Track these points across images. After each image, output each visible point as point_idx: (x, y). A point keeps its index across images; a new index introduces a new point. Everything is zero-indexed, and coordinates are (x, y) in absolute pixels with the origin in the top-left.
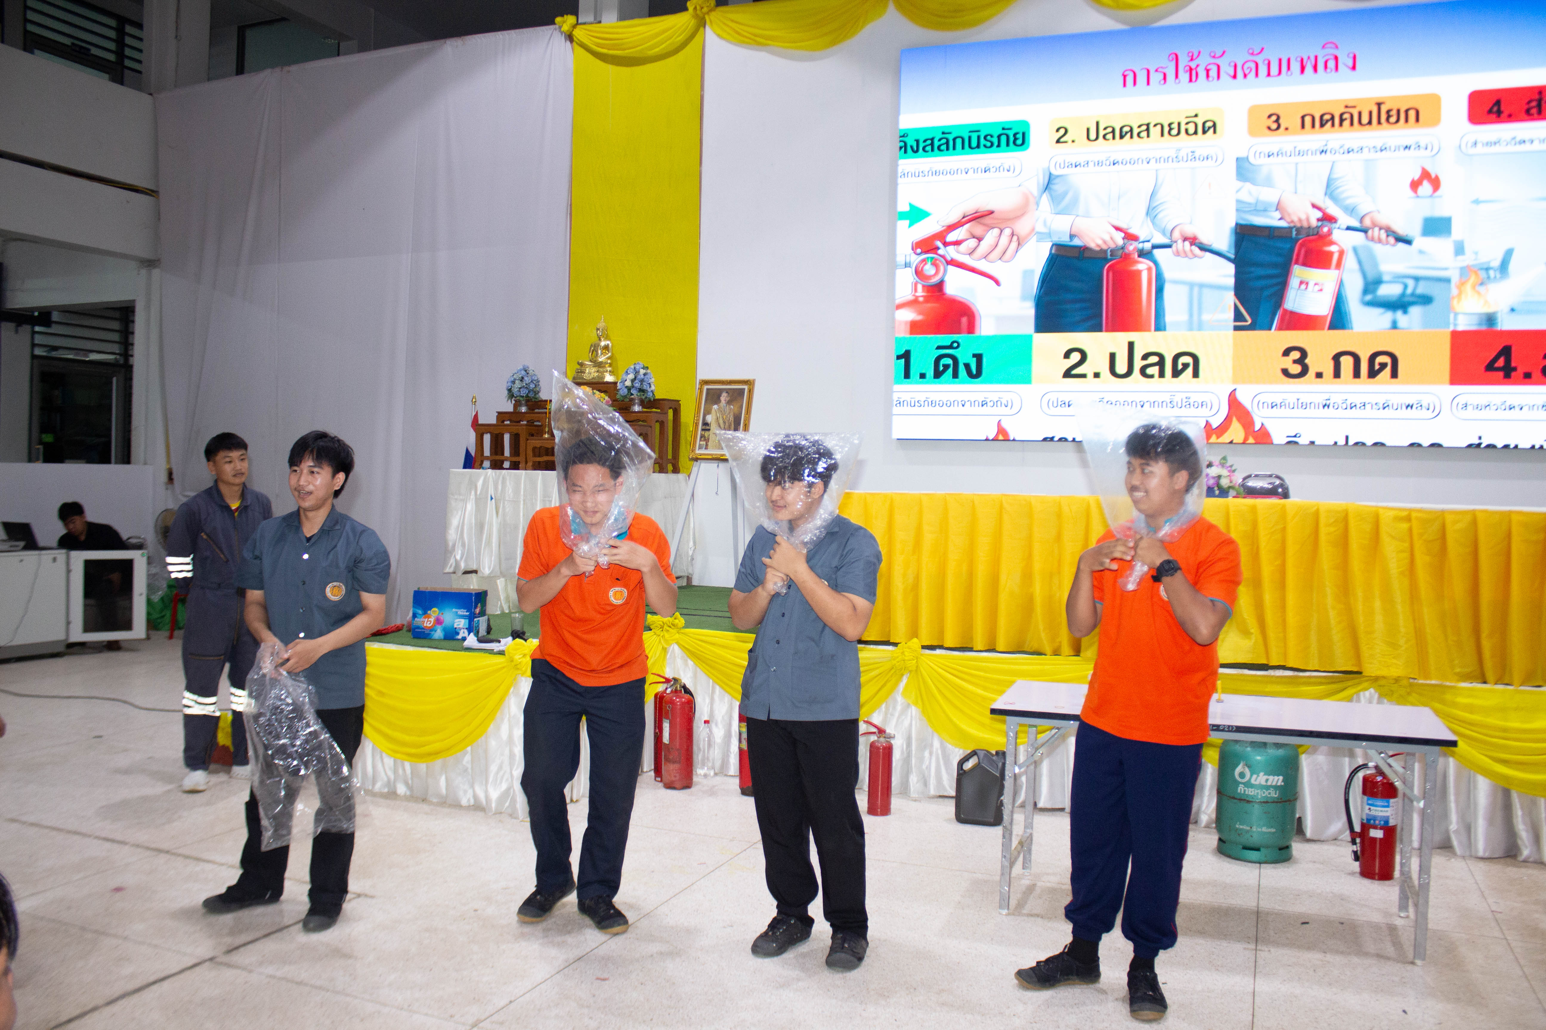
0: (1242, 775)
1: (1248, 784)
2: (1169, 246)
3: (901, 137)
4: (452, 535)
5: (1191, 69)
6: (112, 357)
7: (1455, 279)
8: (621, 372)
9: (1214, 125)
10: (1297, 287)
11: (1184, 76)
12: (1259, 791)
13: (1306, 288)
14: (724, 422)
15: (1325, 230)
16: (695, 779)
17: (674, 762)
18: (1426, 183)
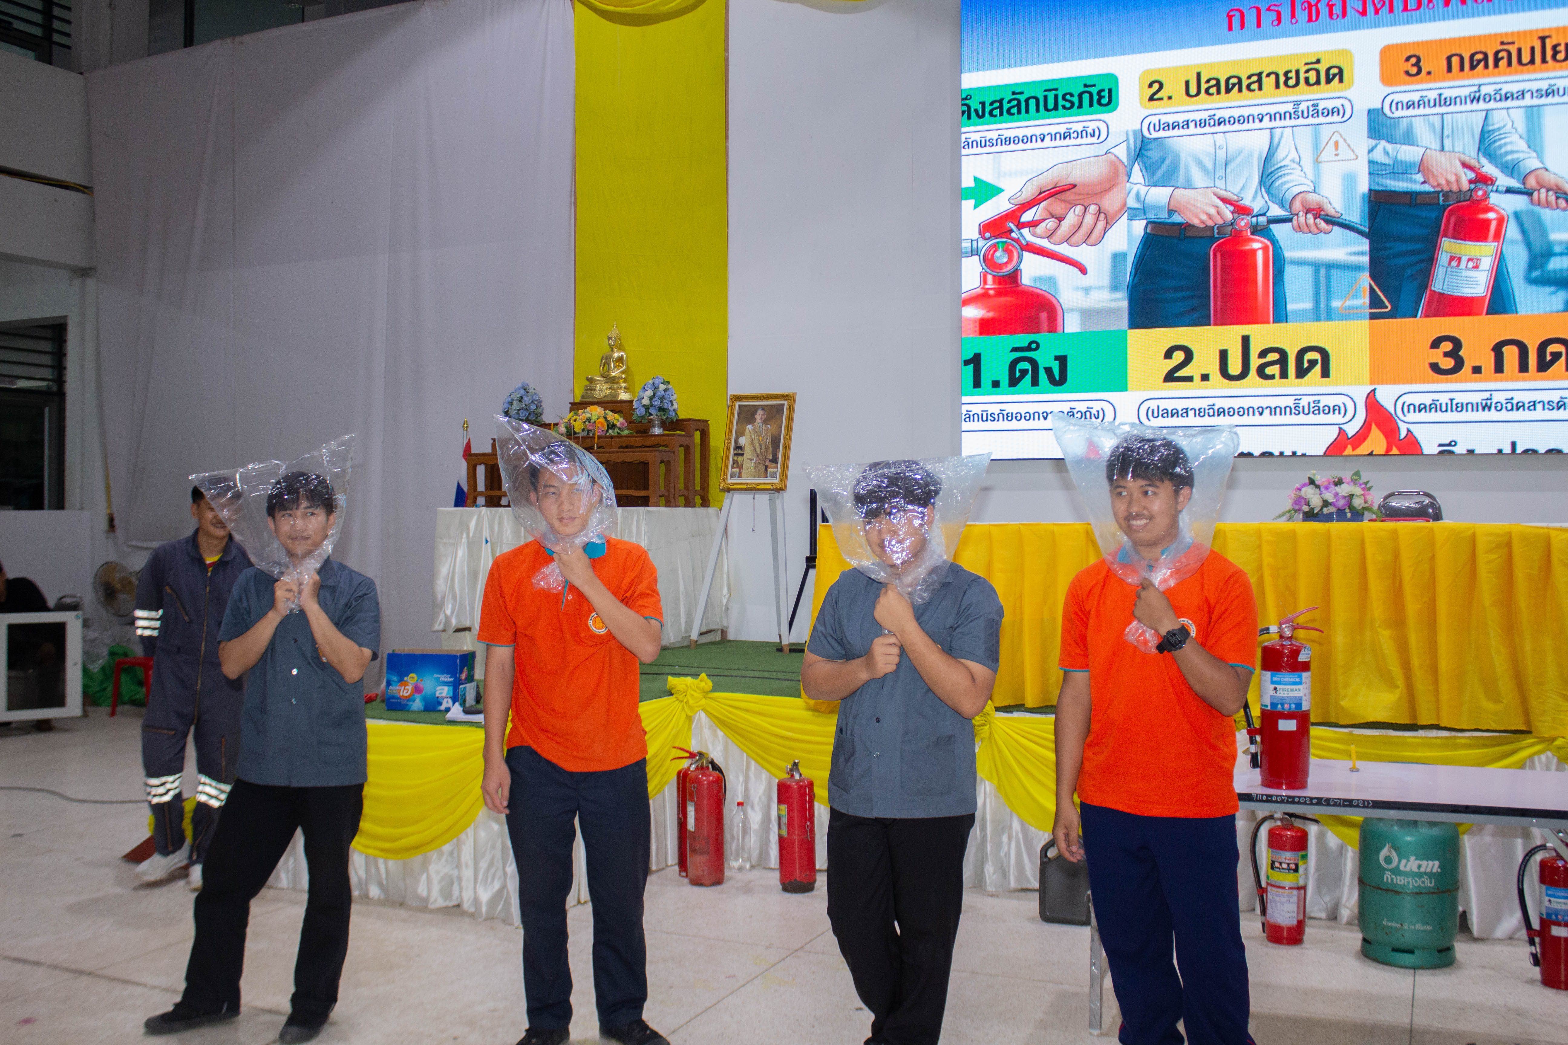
0: (1388, 860)
1: (1396, 871)
2: (1289, 220)
3: (963, 99)
4: (441, 586)
5: (1310, 6)
6: (44, 383)
8: (638, 388)
9: (1341, 71)
10: (1447, 264)
11: (1302, 15)
12: (1410, 879)
13: (1458, 265)
14: (761, 445)
15: (1480, 193)
16: (727, 873)
17: (701, 853)
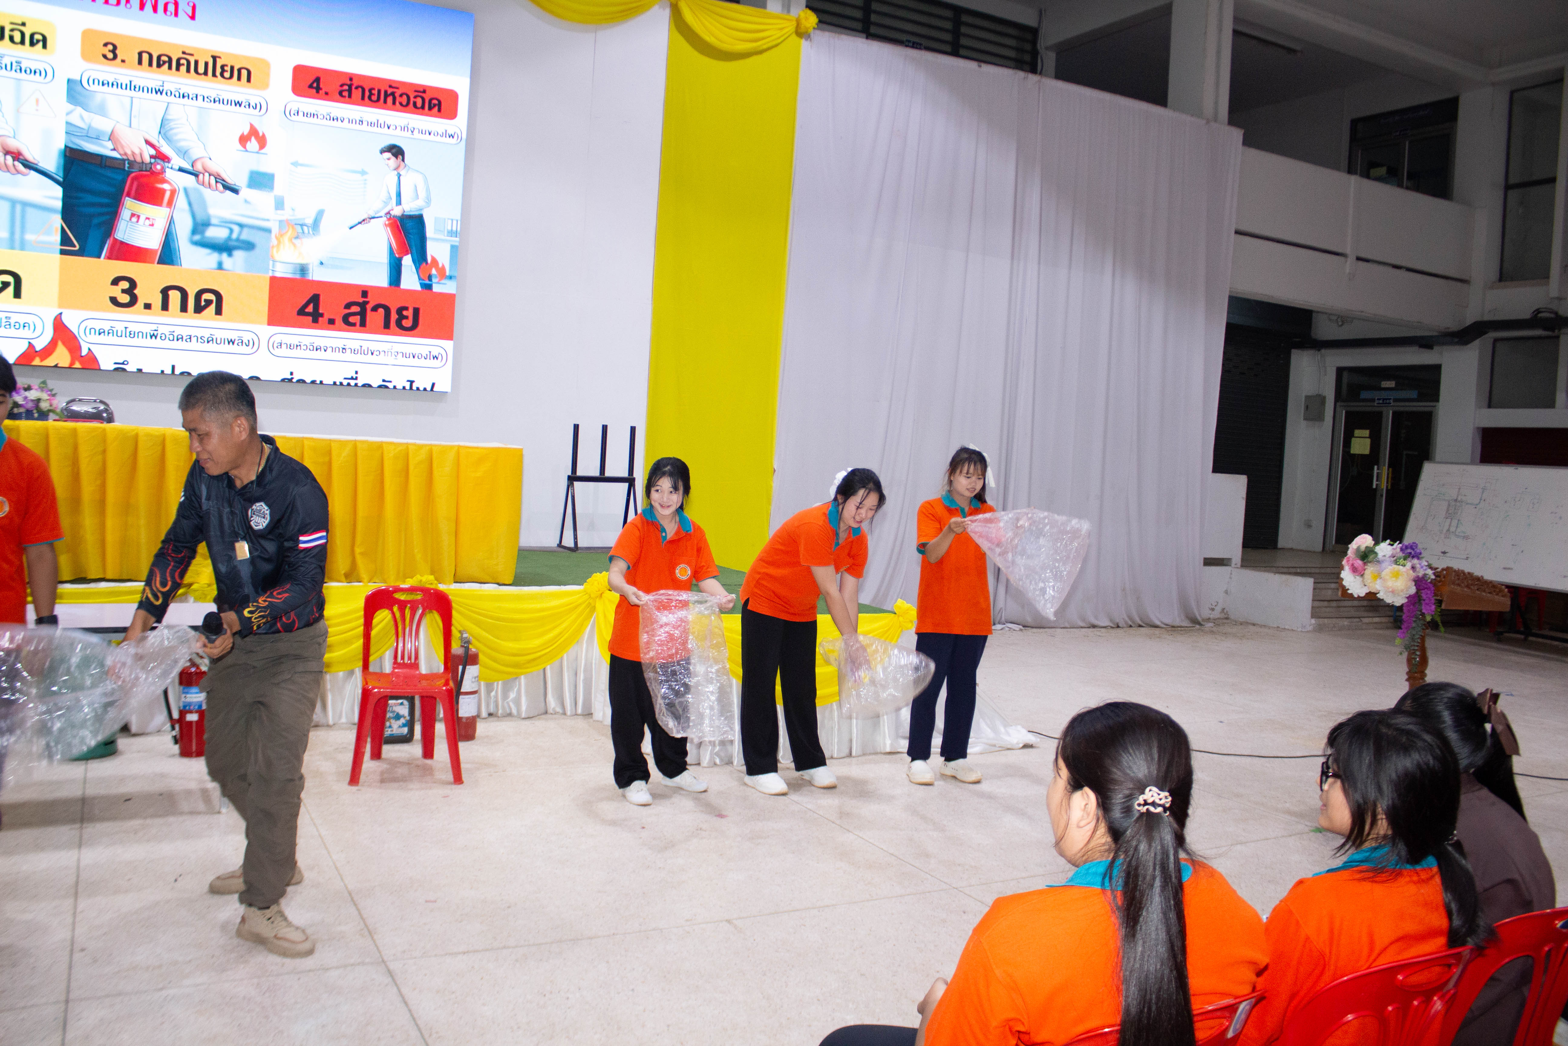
7: (275, 230)
9: (45, 39)
10: (128, 219)
13: (138, 222)
15: (159, 167)
18: (253, 139)
